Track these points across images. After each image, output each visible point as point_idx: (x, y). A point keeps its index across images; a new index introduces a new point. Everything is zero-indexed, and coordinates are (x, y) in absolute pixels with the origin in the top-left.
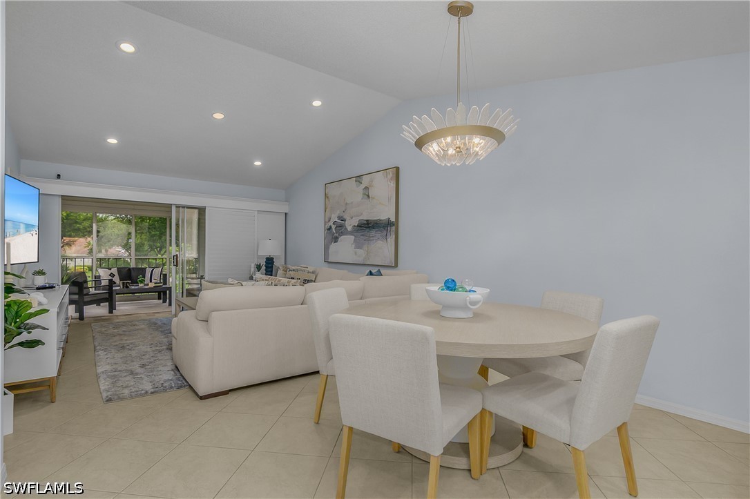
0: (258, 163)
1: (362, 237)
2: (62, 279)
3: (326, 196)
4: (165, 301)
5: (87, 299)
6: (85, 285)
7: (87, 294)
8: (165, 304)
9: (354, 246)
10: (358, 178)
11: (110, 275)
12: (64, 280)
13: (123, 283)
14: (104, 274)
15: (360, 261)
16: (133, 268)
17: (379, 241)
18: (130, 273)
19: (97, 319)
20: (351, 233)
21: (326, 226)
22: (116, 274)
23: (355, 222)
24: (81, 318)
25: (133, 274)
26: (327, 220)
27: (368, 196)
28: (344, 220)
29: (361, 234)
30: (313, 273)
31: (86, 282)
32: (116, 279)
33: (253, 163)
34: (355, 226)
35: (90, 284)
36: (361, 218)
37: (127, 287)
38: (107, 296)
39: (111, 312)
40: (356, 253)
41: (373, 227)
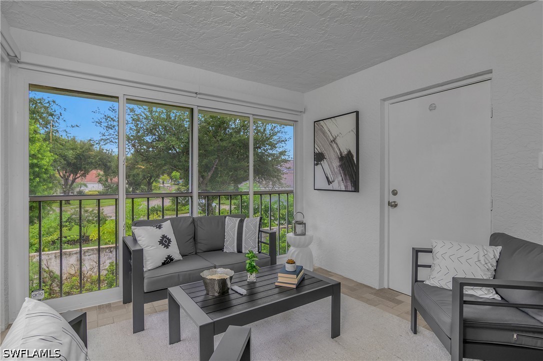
18: (195, 230)
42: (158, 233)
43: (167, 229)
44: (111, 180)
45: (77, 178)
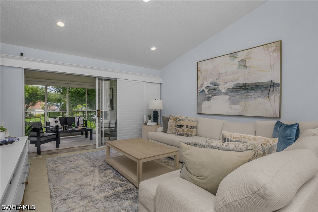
0: (153, 49)
1: (238, 96)
2: (26, 128)
3: (198, 70)
4: (86, 136)
5: (42, 139)
6: (41, 131)
7: (43, 136)
8: (87, 139)
9: (228, 103)
10: (233, 55)
11: (55, 122)
12: (27, 128)
13: (64, 127)
14: (52, 121)
15: (237, 113)
16: (68, 117)
17: (259, 99)
18: (66, 120)
19: (50, 153)
20: (225, 94)
21: (199, 90)
22: (58, 121)
23: (231, 85)
24: (39, 152)
25: (68, 120)
26: (199, 85)
27: (245, 66)
28: (218, 85)
29: (237, 94)
30: (195, 121)
31: (42, 129)
32: (59, 124)
33: (150, 49)
34: (229, 89)
35: (44, 130)
36: (237, 82)
37: (66, 129)
38: (55, 136)
39: (57, 146)
40: (230, 108)
41: (252, 88)
42: (55, 120)
43: (57, 119)
44: (50, 107)
45: (29, 107)
